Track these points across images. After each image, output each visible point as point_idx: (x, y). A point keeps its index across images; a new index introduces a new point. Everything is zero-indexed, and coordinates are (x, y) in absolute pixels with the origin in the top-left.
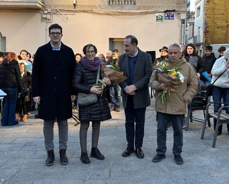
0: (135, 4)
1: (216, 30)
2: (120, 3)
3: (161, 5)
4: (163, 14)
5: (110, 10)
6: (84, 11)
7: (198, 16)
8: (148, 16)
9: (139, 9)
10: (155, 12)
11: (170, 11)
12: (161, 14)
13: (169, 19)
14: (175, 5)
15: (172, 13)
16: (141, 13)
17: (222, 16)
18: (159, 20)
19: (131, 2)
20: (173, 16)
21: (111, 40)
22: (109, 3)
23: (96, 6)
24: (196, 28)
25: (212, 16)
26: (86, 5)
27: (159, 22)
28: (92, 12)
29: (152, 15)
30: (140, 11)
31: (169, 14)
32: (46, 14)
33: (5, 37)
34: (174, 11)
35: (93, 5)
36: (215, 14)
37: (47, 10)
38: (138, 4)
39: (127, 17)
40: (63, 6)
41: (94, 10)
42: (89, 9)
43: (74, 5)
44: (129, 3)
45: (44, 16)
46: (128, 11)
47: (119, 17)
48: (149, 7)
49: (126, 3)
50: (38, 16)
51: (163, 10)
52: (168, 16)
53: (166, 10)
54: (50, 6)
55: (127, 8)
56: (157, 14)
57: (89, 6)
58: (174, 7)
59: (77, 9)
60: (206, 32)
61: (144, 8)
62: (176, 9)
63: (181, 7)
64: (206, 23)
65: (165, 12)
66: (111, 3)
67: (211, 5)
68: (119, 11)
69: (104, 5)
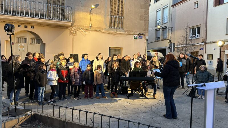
0: (123, 29)
2: (116, 28)
3: (136, 31)
4: (137, 36)
5: (111, 31)
6: (96, 31)
8: (130, 36)
9: (126, 32)
11: (141, 34)
12: (136, 35)
14: (143, 31)
15: (142, 35)
16: (127, 34)
18: (135, 38)
20: (142, 37)
21: (110, 48)
23: (102, 28)
26: (97, 27)
27: (135, 40)
28: (100, 32)
29: (132, 36)
30: (126, 33)
31: (140, 36)
32: (73, 30)
33: (45, 43)
34: (143, 34)
37: (74, 28)
38: (125, 29)
39: (119, 36)
40: (83, 26)
41: (101, 30)
42: (98, 30)
43: (90, 26)
44: (120, 28)
45: (72, 32)
46: (120, 32)
47: (115, 35)
48: (130, 31)
50: (68, 31)
51: (137, 34)
52: (140, 37)
53: (139, 33)
54: (75, 26)
56: (134, 35)
59: (92, 29)
61: (128, 31)
63: (146, 33)
66: (111, 27)
68: (115, 32)
69: (107, 28)
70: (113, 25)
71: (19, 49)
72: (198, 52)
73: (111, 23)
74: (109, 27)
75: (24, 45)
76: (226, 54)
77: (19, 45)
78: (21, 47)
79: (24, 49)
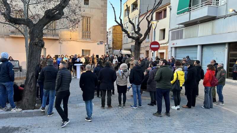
1: (117, 42)
2: (86, 38)
3: (99, 40)
4: (99, 43)
5: (82, 41)
6: (74, 41)
7: (110, 35)
8: (94, 43)
9: (92, 41)
10: (97, 42)
16: (93, 42)
17: (120, 36)
21: (83, 50)
24: (109, 41)
25: (116, 36)
27: (98, 45)
28: (76, 41)
29: (96, 43)
31: (101, 43)
33: (46, 48)
34: (103, 42)
35: (77, 39)
36: (117, 35)
38: (91, 39)
39: (88, 43)
40: (66, 39)
42: (75, 40)
43: (70, 38)
44: (89, 38)
45: (60, 42)
47: (85, 43)
48: (95, 40)
50: (58, 41)
54: (62, 39)
55: (88, 40)
58: (103, 40)
59: (71, 40)
60: (113, 43)
61: (93, 40)
64: (113, 39)
65: (100, 42)
67: (115, 31)
68: (85, 41)
70: (84, 37)
73: (83, 36)
74: (81, 38)
76: (159, 53)
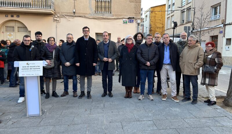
0: (111, 13)
1: (156, 29)
2: (102, 12)
3: (126, 14)
4: (127, 20)
5: (96, 16)
6: (80, 16)
7: (146, 20)
8: (118, 20)
9: (113, 16)
12: (126, 20)
13: (131, 22)
14: (134, 15)
15: (132, 19)
16: (115, 19)
17: (160, 21)
18: (125, 23)
19: (109, 12)
20: (133, 21)
21: (96, 33)
22: (96, 12)
23: (87, 13)
24: (145, 28)
25: (154, 21)
26: (81, 13)
28: (85, 17)
29: (122, 20)
30: (114, 18)
31: (131, 20)
32: (56, 17)
33: (30, 31)
34: (133, 18)
35: (85, 13)
36: (156, 20)
37: (57, 15)
38: (112, 13)
39: (106, 21)
40: (67, 13)
43: (74, 12)
44: (108, 12)
45: (55, 19)
46: (107, 17)
47: (101, 20)
48: (119, 15)
49: (106, 12)
50: (51, 19)
51: (127, 17)
52: (130, 21)
54: (59, 13)
56: (124, 20)
57: (83, 14)
58: (133, 15)
59: (76, 15)
60: (150, 30)
61: (116, 15)
62: (135, 17)
63: (138, 16)
64: (150, 25)
65: (128, 18)
66: (97, 12)
67: (153, 14)
68: (101, 17)
69: (92, 13)
70: (99, 9)
71: (8, 37)
72: (217, 36)
73: (97, 7)
74: (94, 12)
75: (12, 33)
77: (8, 33)
78: (10, 35)
79: (12, 37)
